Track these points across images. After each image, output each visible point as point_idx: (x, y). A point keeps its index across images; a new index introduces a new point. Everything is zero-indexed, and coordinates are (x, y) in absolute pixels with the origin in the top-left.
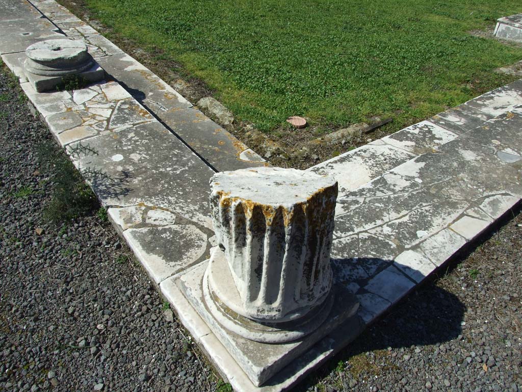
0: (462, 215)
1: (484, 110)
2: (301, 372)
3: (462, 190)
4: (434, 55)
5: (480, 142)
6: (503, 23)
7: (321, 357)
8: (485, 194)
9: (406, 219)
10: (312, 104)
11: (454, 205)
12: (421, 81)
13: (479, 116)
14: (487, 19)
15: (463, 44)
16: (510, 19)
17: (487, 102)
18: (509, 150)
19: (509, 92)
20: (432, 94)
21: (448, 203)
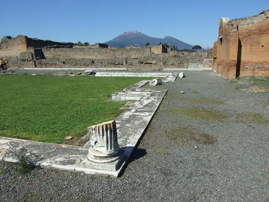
0: (134, 135)
1: (124, 117)
2: (122, 166)
3: (131, 131)
4: (99, 109)
5: (129, 122)
6: (114, 96)
7: (124, 163)
8: (137, 130)
9: (123, 140)
10: (69, 132)
11: (131, 134)
12: (100, 117)
13: (124, 119)
14: (107, 96)
15: (105, 104)
16: (115, 94)
17: (123, 116)
18: (136, 122)
19: (127, 112)
20: (105, 119)
21: (130, 134)
